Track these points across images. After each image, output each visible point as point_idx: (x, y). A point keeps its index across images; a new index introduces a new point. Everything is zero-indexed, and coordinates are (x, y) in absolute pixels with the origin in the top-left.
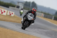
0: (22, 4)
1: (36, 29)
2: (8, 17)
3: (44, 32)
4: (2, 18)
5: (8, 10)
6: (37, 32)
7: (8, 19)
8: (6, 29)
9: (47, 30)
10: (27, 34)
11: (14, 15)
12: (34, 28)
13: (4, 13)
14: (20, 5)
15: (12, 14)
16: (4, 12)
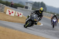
0: (30, 4)
1: (46, 30)
2: (16, 18)
3: (54, 33)
4: (10, 19)
5: (16, 11)
6: (47, 34)
7: (16, 20)
8: (14, 30)
9: (56, 31)
10: (36, 35)
11: (22, 16)
12: (43, 29)
13: (12, 14)
14: (29, 5)
15: (21, 14)
16: (13, 12)
